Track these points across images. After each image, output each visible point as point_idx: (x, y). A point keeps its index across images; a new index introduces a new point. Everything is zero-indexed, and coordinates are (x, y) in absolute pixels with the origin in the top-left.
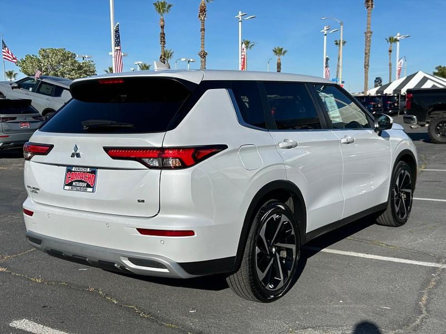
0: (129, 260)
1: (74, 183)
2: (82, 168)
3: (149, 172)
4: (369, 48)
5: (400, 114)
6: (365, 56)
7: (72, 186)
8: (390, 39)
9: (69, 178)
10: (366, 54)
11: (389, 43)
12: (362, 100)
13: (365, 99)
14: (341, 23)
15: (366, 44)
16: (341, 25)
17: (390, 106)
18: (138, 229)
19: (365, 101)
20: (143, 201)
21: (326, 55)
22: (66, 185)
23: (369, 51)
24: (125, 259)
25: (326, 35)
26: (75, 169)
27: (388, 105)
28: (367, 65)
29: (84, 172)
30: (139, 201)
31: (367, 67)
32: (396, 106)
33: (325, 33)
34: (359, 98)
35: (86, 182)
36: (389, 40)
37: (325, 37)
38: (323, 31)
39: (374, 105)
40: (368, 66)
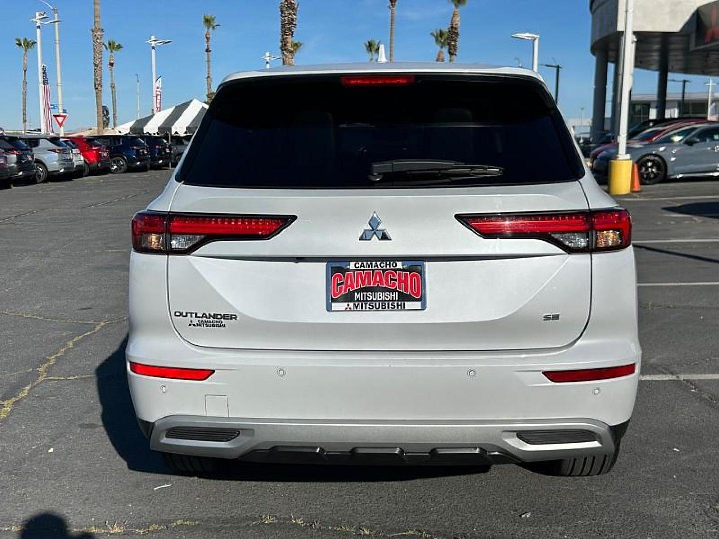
0: (518, 437)
1: (358, 296)
2: (379, 263)
3: (566, 259)
4: (100, 56)
5: (172, 167)
6: (95, 69)
7: (354, 301)
8: (110, 44)
9: (342, 284)
10: (96, 65)
11: (109, 51)
12: (117, 142)
13: (121, 140)
14: (54, 10)
15: (95, 49)
16: (55, 13)
17: (160, 153)
18: (546, 374)
19: (121, 143)
20: (556, 317)
21: (43, 62)
22: (333, 301)
23: (101, 61)
24: (508, 437)
25: (39, 27)
26: (357, 265)
27: (157, 151)
28: (99, 84)
29: (384, 271)
30: (547, 318)
31: (99, 88)
32: (168, 153)
33: (38, 25)
34: (112, 138)
35: (396, 291)
36: (107, 45)
37: (38, 30)
38: (34, 20)
39: (137, 151)
40: (102, 87)
